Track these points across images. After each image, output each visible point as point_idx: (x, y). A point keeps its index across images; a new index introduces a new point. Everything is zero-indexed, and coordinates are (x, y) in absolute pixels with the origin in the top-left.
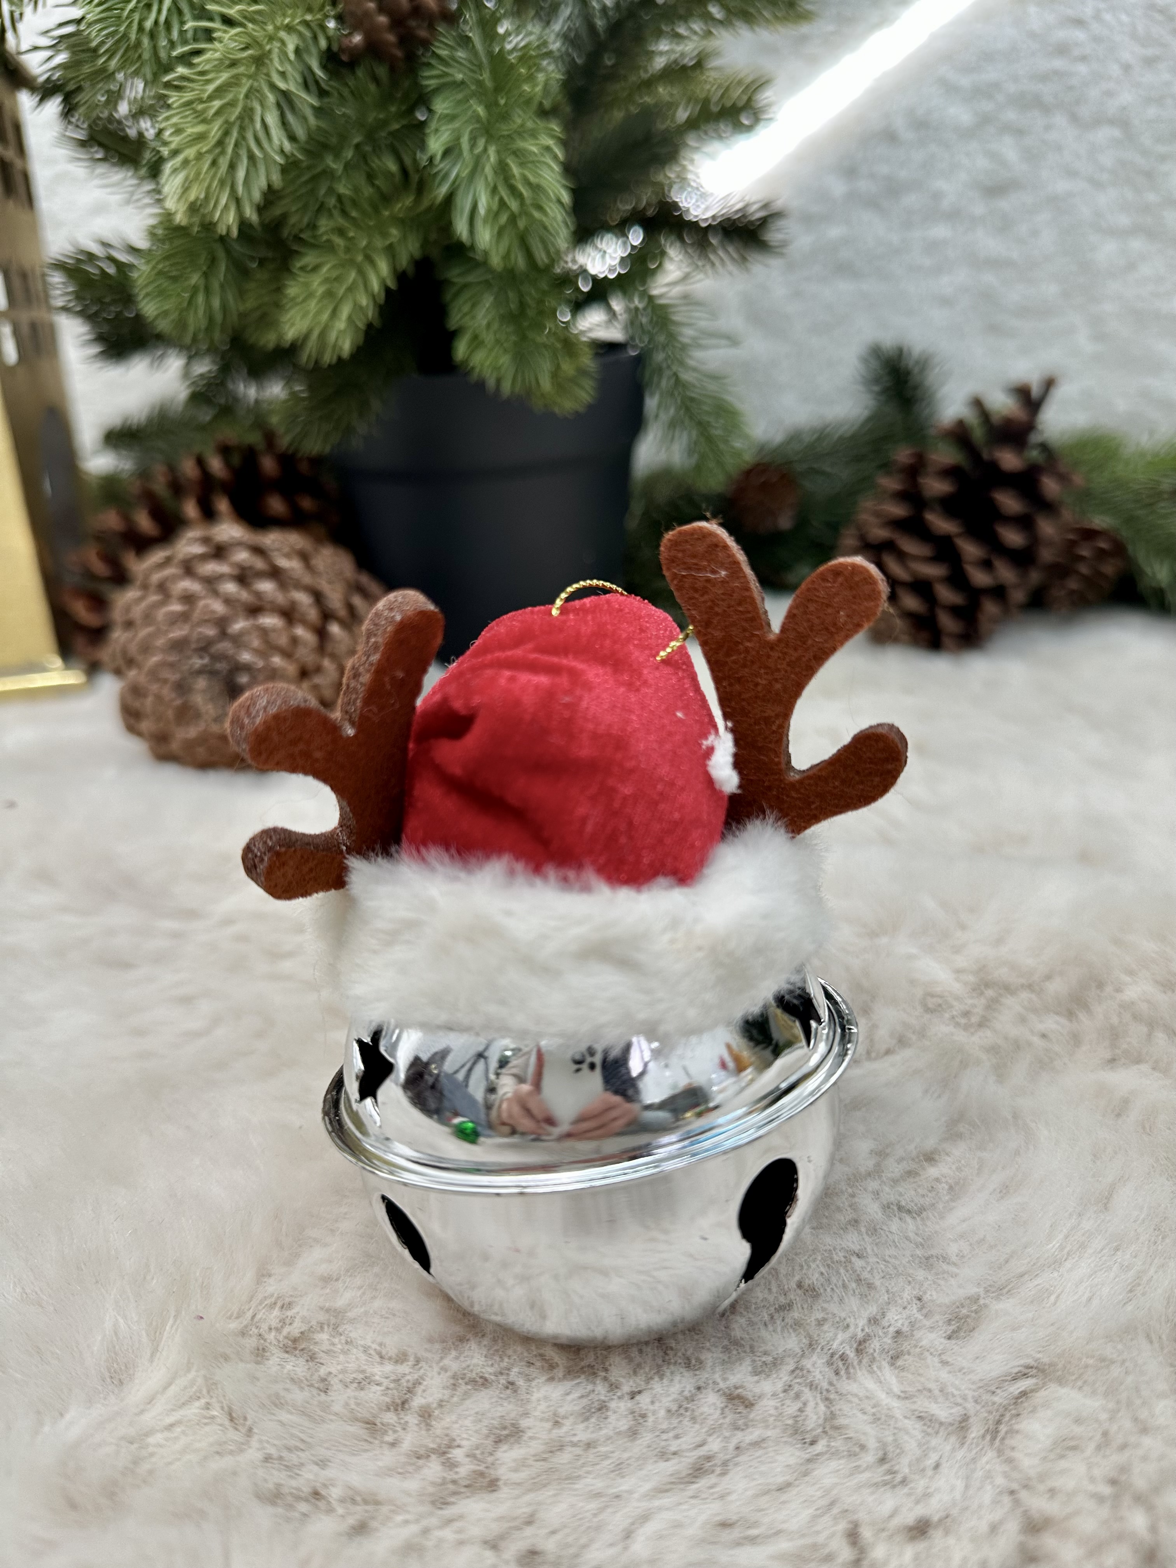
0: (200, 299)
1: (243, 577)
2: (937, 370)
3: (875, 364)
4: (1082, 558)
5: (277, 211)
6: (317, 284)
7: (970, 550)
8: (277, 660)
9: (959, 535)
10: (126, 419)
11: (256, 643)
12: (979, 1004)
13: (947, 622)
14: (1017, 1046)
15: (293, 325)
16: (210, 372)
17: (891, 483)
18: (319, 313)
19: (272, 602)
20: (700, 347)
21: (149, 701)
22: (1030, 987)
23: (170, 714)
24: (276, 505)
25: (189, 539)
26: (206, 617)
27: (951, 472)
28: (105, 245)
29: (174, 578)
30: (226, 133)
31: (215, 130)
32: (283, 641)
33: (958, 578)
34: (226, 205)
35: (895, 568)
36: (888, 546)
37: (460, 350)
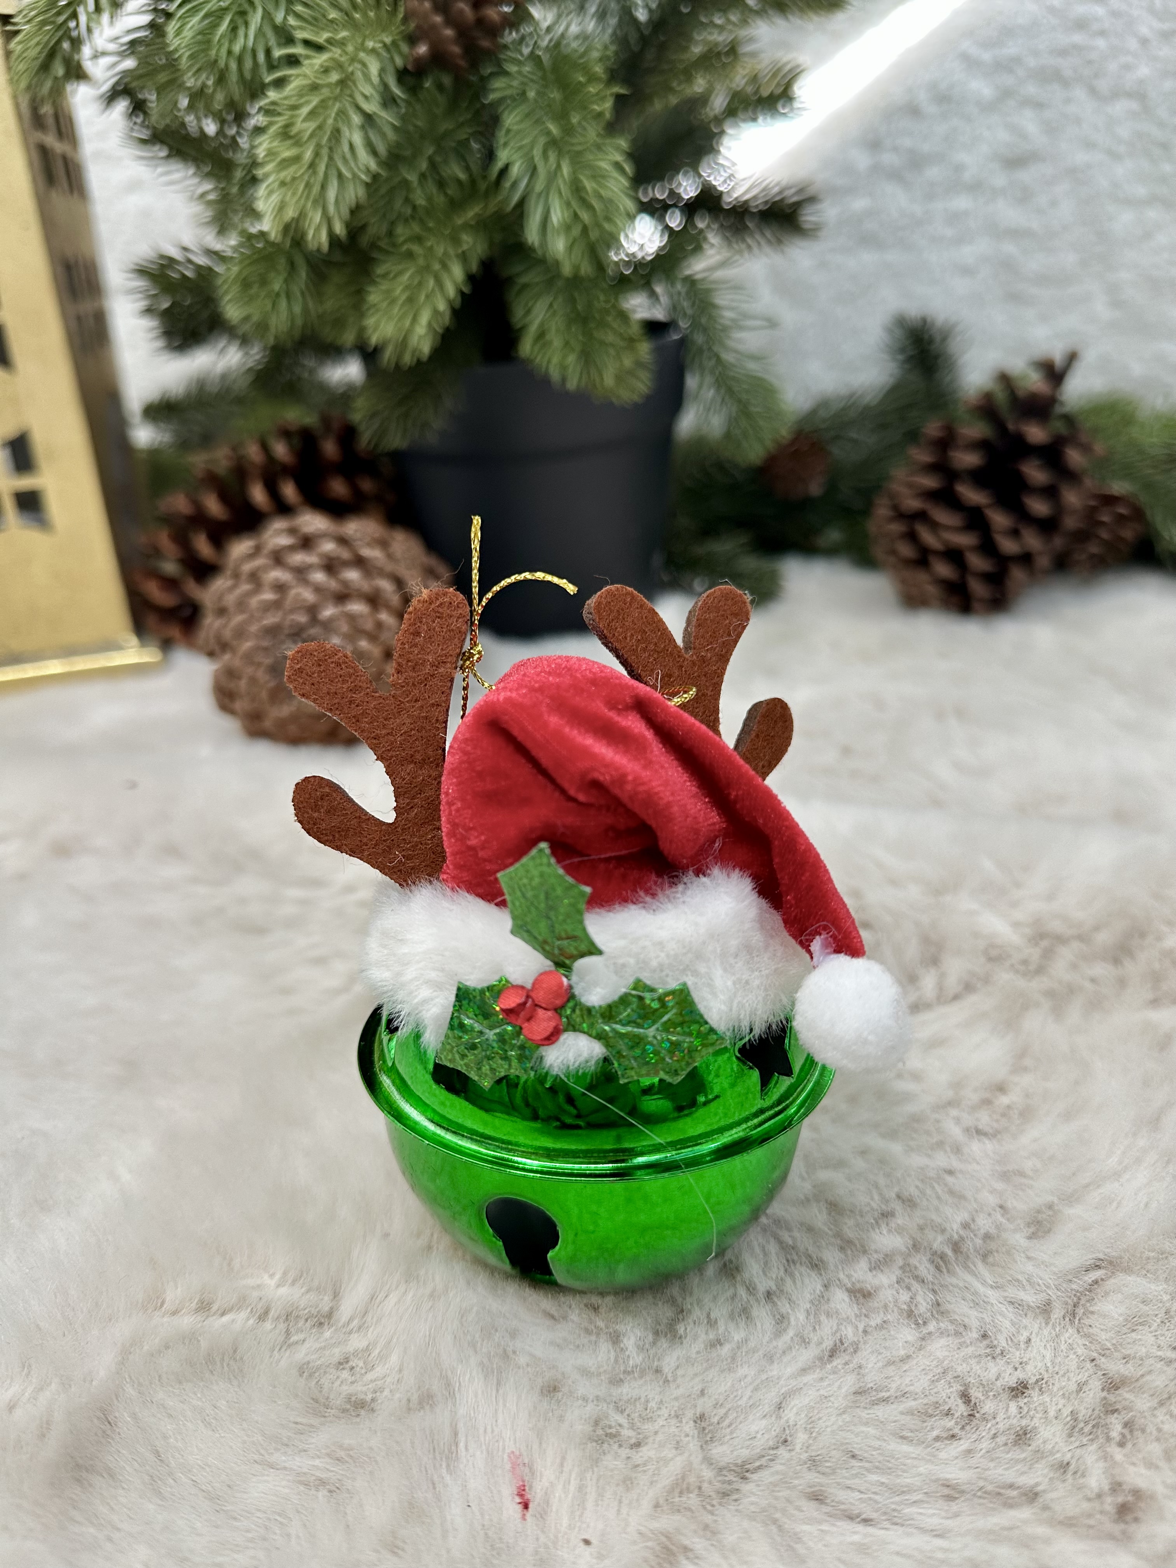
0: (283, 304)
1: (331, 566)
2: (958, 339)
3: (898, 333)
4: (1103, 523)
5: (359, 224)
6: (398, 291)
7: (999, 519)
8: (364, 644)
9: (989, 506)
10: (164, 394)
11: (345, 628)
12: (1034, 954)
13: (977, 588)
14: (1072, 990)
15: (376, 330)
17: (923, 456)
18: (401, 319)
19: (358, 590)
20: (741, 328)
21: (243, 684)
22: (1080, 938)
23: (264, 695)
25: (276, 530)
26: (297, 605)
27: (981, 445)
28: (185, 250)
29: (265, 569)
30: (317, 155)
31: (308, 152)
32: (369, 626)
33: (988, 547)
34: (320, 223)
35: (928, 538)
36: (921, 516)
37: (526, 347)
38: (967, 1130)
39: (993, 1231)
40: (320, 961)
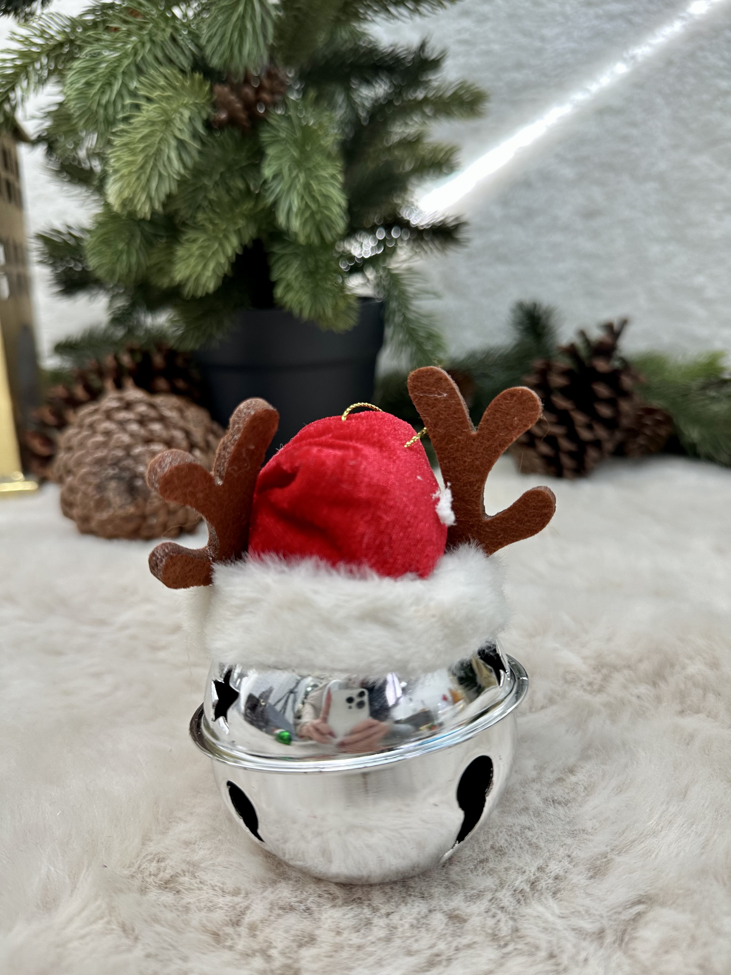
0: (124, 257)
1: (142, 421)
2: (557, 317)
3: (520, 313)
4: (647, 425)
5: (172, 208)
6: (195, 248)
7: (579, 418)
9: (573, 410)
10: (69, 337)
12: (597, 678)
13: (566, 461)
15: (180, 272)
16: (124, 306)
17: (532, 378)
18: (196, 266)
19: (159, 437)
20: (418, 298)
21: (79, 496)
23: (92, 504)
24: (162, 384)
25: (110, 399)
26: (118, 445)
27: (566, 373)
28: (69, 227)
29: (99, 421)
30: (146, 162)
31: (140, 158)
33: (572, 435)
34: (145, 201)
37: (279, 293)
38: (546, 800)
39: (561, 874)
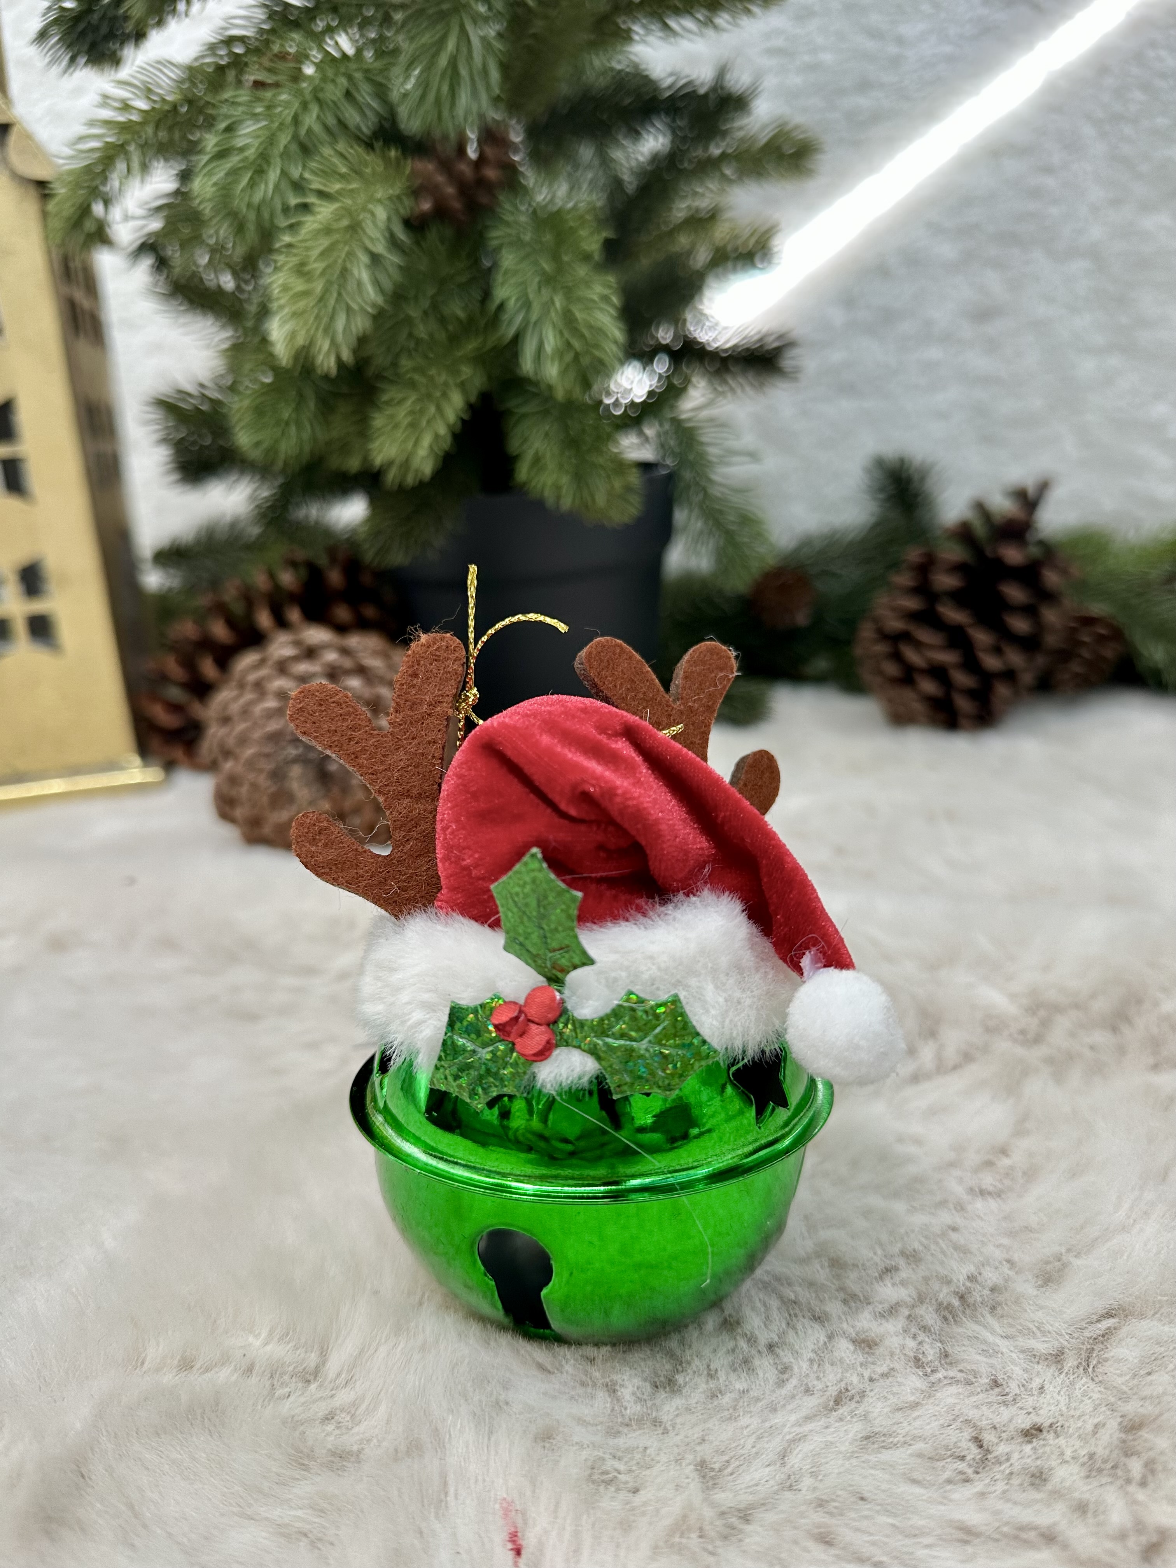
0: (292, 431)
1: (333, 674)
2: (935, 477)
3: (878, 474)
4: (1084, 643)
5: (366, 354)
6: (401, 414)
7: (981, 637)
9: (971, 625)
10: (175, 540)
12: (1032, 1023)
13: (963, 704)
14: (1070, 1057)
15: (381, 451)
16: (273, 494)
17: (904, 579)
18: (404, 441)
20: (725, 464)
21: (244, 790)
22: (1077, 1006)
23: (265, 800)
24: (342, 613)
25: (281, 643)
27: (959, 568)
28: (202, 386)
29: (269, 678)
30: (326, 291)
31: (319, 286)
33: (971, 664)
34: (329, 349)
35: (913, 656)
36: (905, 637)
37: (523, 472)
38: (971, 1190)
39: (1001, 1282)
40: (313, 1046)
